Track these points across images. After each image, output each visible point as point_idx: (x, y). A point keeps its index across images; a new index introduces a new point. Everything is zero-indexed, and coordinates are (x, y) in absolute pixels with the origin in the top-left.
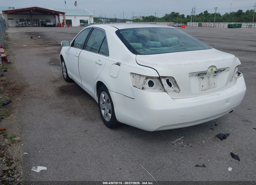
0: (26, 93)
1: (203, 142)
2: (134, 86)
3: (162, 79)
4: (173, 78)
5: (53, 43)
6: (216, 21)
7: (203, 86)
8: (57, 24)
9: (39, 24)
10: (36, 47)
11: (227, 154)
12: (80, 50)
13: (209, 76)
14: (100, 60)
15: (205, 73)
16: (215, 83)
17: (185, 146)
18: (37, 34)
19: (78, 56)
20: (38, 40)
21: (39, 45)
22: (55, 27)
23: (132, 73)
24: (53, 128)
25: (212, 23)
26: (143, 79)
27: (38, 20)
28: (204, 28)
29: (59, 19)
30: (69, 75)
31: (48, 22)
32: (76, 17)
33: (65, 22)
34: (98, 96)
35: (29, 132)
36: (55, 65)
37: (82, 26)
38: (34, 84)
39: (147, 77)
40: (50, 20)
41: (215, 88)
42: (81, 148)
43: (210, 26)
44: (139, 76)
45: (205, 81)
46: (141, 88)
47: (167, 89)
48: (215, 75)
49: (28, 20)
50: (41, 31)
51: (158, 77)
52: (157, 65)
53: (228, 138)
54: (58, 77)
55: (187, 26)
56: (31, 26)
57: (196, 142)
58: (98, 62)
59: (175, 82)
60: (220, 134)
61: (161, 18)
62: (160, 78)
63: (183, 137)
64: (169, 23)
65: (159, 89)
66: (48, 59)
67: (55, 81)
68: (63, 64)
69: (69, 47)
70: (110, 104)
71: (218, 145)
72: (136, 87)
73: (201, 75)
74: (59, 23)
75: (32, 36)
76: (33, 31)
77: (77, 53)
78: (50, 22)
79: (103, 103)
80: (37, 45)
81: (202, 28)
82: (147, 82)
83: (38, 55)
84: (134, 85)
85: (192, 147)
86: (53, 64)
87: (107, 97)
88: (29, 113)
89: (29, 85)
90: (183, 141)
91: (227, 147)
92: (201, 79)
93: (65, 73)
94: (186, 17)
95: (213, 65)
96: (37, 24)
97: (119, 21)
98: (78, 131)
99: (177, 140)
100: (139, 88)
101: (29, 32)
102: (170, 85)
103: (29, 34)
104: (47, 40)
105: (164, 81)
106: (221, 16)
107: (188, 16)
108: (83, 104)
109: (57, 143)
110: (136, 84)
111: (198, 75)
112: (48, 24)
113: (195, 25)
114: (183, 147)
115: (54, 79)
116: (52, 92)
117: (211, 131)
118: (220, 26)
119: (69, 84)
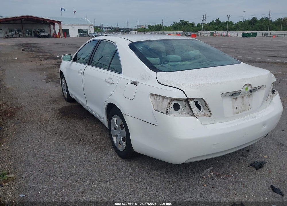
0: (19, 117)
1: (237, 172)
2: (156, 110)
3: (191, 101)
4: (203, 99)
5: (48, 55)
6: (229, 30)
7: (236, 108)
8: (52, 35)
9: (31, 35)
10: (29, 61)
11: (267, 187)
12: (85, 66)
13: (243, 95)
14: (111, 78)
15: (239, 93)
16: (249, 104)
17: (216, 179)
18: (29, 46)
19: (82, 72)
20: (31, 52)
21: (32, 59)
22: (50, 37)
23: (153, 95)
24: (55, 161)
25: (225, 32)
26: (166, 102)
27: (30, 30)
28: (217, 37)
29: (54, 29)
30: (70, 95)
31: (41, 32)
32: (74, 26)
33: (61, 32)
34: (108, 120)
35: (25, 167)
36: (53, 81)
37: (80, 36)
38: (28, 106)
39: (172, 100)
40: (44, 30)
41: (250, 109)
42: (91, 186)
43: (223, 35)
44: (161, 98)
45: (239, 102)
46: (165, 112)
47: (196, 113)
48: (250, 95)
49: (19, 30)
50: (35, 43)
51: (185, 99)
52: (183, 84)
53: (265, 166)
54: (57, 96)
55: (198, 35)
56: (22, 36)
57: (227, 173)
58: (108, 80)
59: (206, 104)
60: (255, 163)
61: (168, 27)
62: (187, 100)
63: (212, 167)
64: (178, 32)
65: (187, 113)
66: (44, 75)
67: (54, 101)
68: (63, 81)
69: (70, 62)
70: (124, 130)
71: (254, 176)
72: (159, 111)
73: (234, 95)
74: (54, 33)
75: (24, 48)
76: (25, 42)
77: (81, 69)
78: (44, 32)
79: (115, 129)
80: (30, 59)
81: (214, 37)
82: (172, 105)
83: (32, 70)
84: (156, 108)
85: (224, 179)
86: (50, 80)
87: (120, 121)
88: (23, 142)
89: (23, 106)
90: (212, 173)
91: (265, 178)
92: (235, 100)
93: (65, 92)
94: (197, 26)
95: (248, 83)
96: (30, 35)
97: (123, 30)
98: (86, 163)
99: (206, 171)
100: (163, 113)
101: (20, 44)
102: (199, 108)
103: (20, 45)
104: (41, 53)
105: (192, 104)
106: (234, 24)
107: (198, 25)
108: (89, 129)
109: (60, 180)
110: (158, 107)
111: (231, 96)
112: (42, 34)
113: (207, 34)
114: (213, 179)
115: (52, 99)
116: (51, 114)
117: (243, 159)
118: (233, 35)
119: (70, 104)
